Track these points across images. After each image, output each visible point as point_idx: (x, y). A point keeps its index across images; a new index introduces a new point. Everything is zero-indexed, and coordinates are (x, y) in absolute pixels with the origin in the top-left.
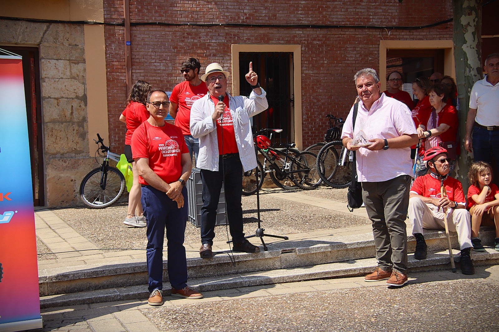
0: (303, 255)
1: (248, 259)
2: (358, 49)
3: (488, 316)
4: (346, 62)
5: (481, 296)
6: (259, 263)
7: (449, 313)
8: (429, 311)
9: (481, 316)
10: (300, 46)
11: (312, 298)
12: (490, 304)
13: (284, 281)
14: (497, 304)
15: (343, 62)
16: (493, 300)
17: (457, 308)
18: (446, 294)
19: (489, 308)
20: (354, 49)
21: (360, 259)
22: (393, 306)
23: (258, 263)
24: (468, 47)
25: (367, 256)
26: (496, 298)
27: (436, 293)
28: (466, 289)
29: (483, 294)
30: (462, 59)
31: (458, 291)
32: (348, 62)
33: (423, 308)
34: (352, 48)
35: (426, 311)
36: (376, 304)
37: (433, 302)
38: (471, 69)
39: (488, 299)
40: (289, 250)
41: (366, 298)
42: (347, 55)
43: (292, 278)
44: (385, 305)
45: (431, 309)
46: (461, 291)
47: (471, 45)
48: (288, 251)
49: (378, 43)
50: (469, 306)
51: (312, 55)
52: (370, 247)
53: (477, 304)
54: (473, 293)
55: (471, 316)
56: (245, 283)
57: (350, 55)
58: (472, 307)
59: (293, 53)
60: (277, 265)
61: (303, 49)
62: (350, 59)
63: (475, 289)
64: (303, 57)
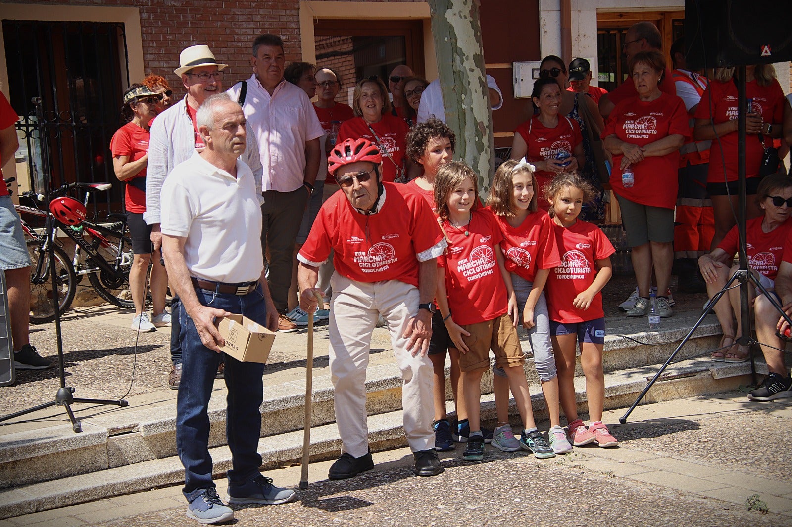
0: (155, 437)
1: (36, 455)
2: (258, 18)
3: (501, 520)
4: (235, 44)
5: (492, 485)
6: (60, 460)
7: (433, 523)
8: (398, 523)
9: (489, 523)
10: (137, 9)
11: (173, 521)
12: (506, 498)
13: (116, 493)
14: (517, 498)
15: (229, 44)
16: (511, 489)
17: (447, 511)
18: (430, 487)
19: (503, 505)
20: (249, 18)
21: (271, 435)
22: (331, 519)
23: (57, 461)
24: (455, 15)
25: (285, 427)
26: (516, 487)
27: (412, 488)
28: (466, 476)
29: (495, 482)
30: (446, 39)
31: (452, 480)
32: (239, 44)
33: (387, 518)
34: (247, 17)
35: (392, 522)
36: (298, 519)
37: (405, 505)
38: (464, 58)
39: (502, 490)
40: (124, 428)
41: (280, 511)
42: (237, 31)
43: (132, 485)
44: (317, 519)
45: (402, 517)
46: (457, 480)
47: (460, 12)
48: (123, 431)
49: (296, 7)
50: (469, 507)
51: (165, 29)
52: (290, 409)
53: (483, 501)
54: (478, 481)
55: (472, 524)
56: (30, 505)
57: (244, 30)
58: (474, 508)
59: (123, 24)
60: (100, 461)
61: (145, 16)
62: (242, 38)
63: (482, 473)
64: (147, 33)
